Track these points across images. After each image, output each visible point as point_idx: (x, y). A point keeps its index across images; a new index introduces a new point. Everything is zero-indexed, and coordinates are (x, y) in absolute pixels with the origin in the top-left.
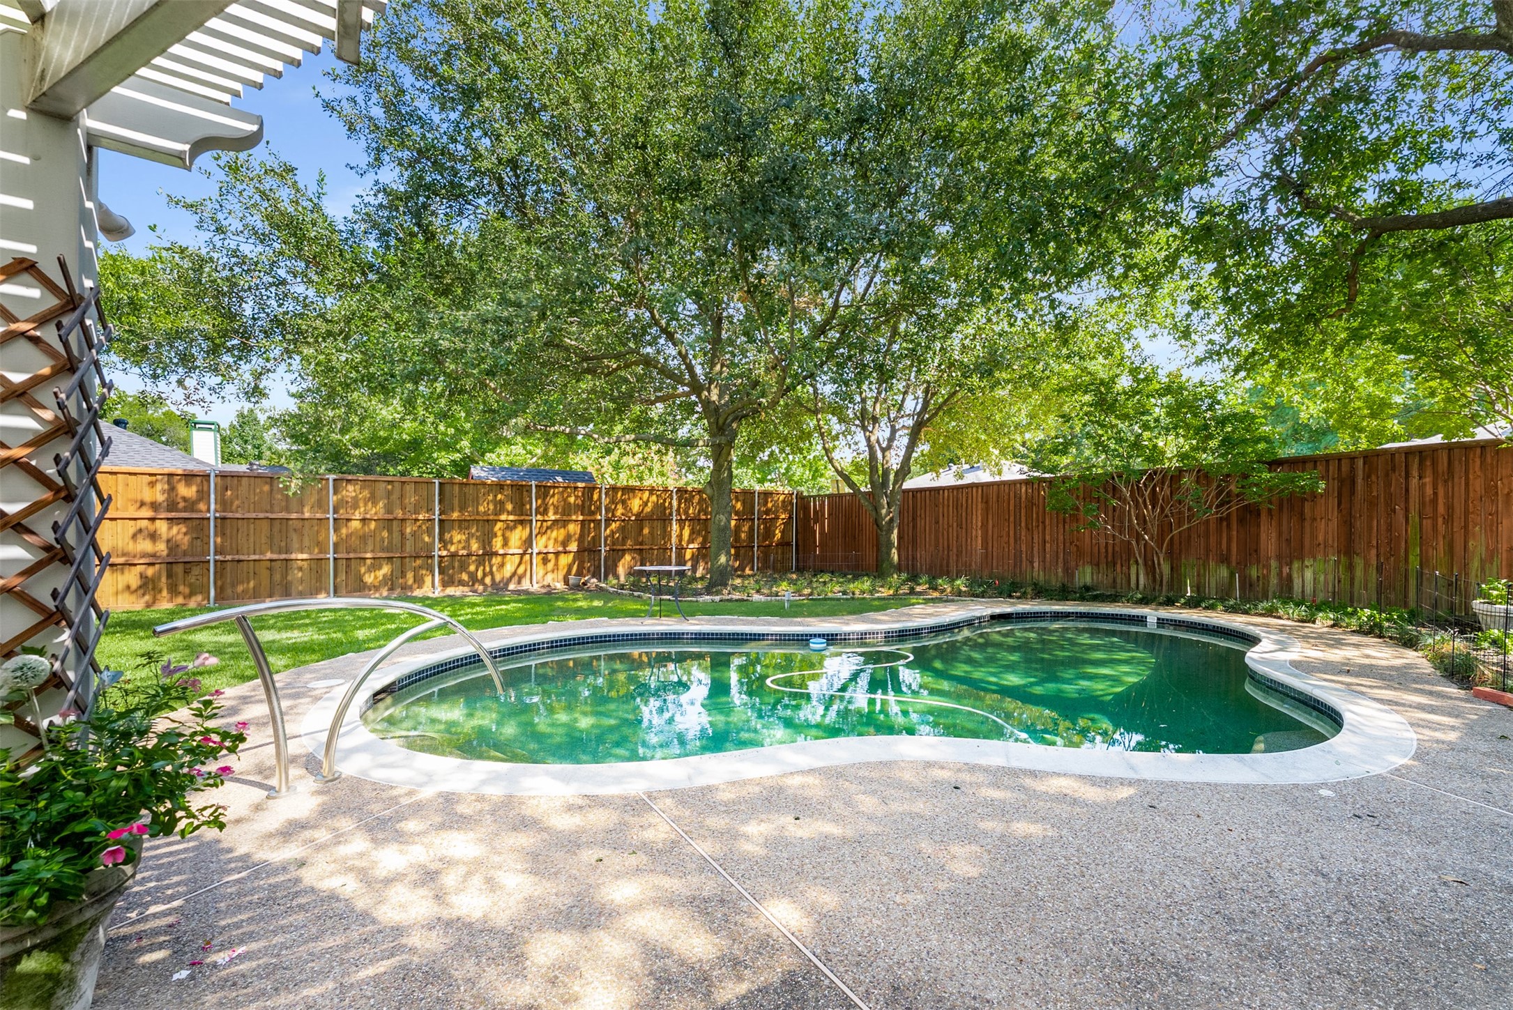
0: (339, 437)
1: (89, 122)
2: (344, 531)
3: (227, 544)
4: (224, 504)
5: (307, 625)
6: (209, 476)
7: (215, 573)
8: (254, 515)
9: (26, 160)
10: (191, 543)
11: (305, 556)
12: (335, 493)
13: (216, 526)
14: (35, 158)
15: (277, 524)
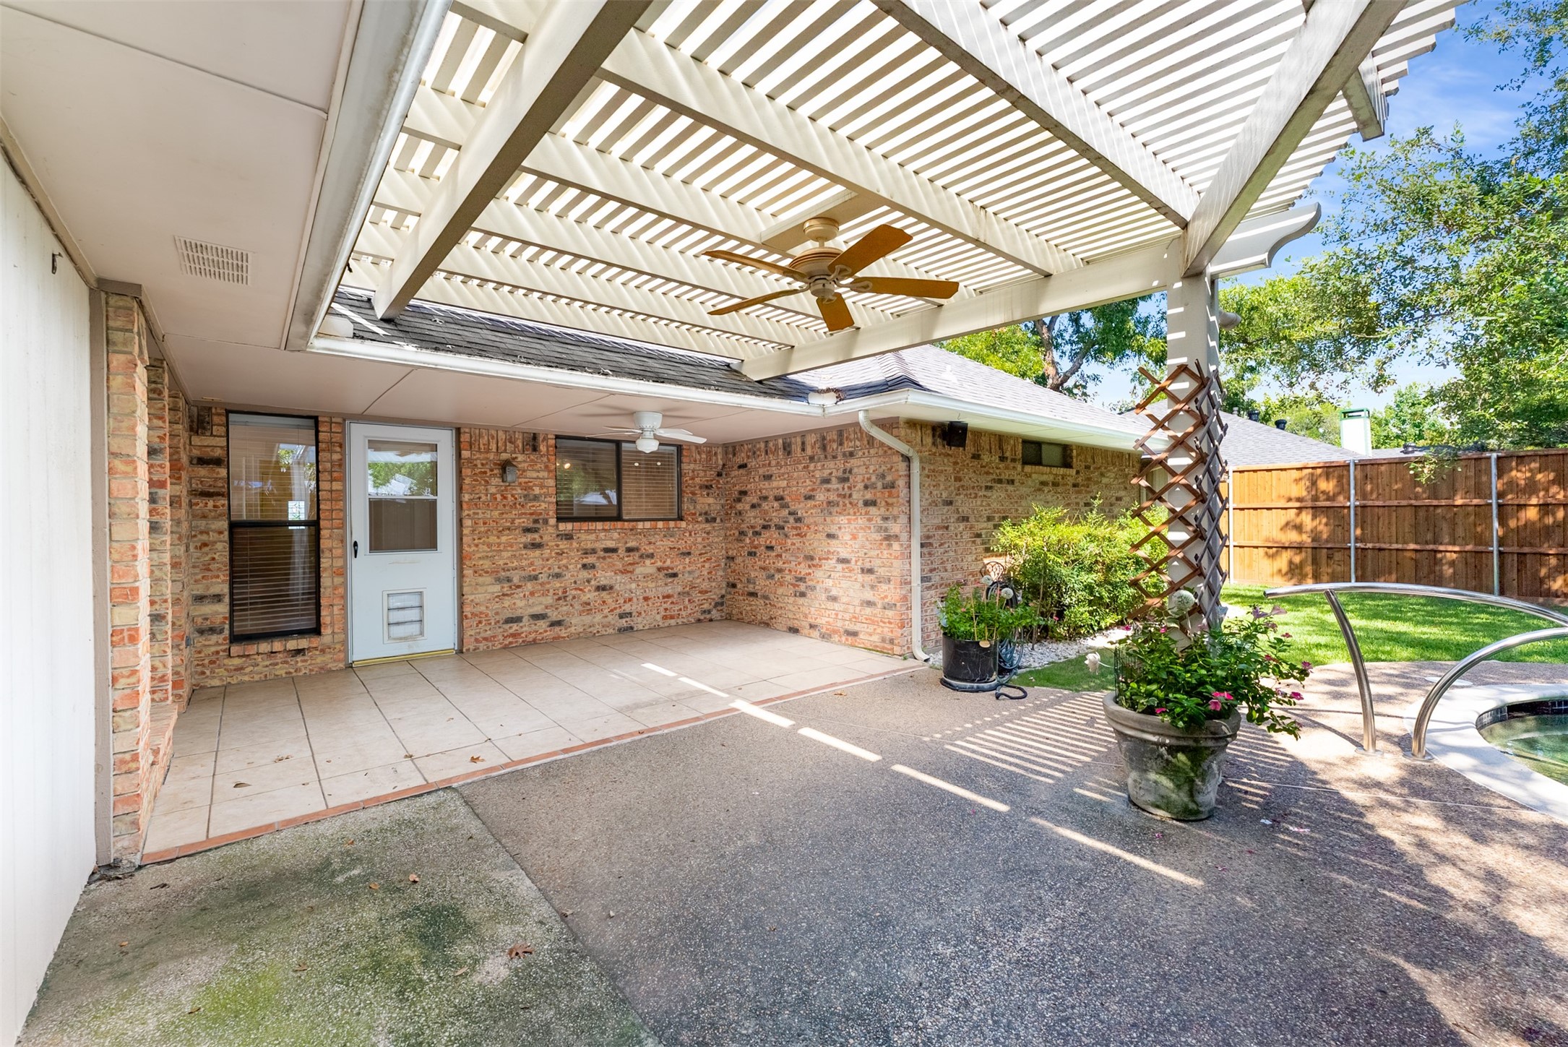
0: (1481, 412)
1: (1211, 269)
2: (1513, 524)
3: (1368, 531)
4: (1363, 494)
5: (1451, 623)
6: (1348, 465)
7: (1356, 559)
8: (1395, 503)
9: (1181, 309)
10: (1333, 533)
11: (1457, 549)
12: (1499, 476)
13: (1356, 514)
14: (1186, 305)
15: (1422, 513)
